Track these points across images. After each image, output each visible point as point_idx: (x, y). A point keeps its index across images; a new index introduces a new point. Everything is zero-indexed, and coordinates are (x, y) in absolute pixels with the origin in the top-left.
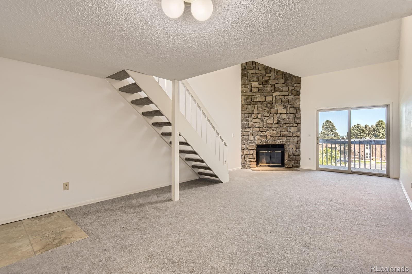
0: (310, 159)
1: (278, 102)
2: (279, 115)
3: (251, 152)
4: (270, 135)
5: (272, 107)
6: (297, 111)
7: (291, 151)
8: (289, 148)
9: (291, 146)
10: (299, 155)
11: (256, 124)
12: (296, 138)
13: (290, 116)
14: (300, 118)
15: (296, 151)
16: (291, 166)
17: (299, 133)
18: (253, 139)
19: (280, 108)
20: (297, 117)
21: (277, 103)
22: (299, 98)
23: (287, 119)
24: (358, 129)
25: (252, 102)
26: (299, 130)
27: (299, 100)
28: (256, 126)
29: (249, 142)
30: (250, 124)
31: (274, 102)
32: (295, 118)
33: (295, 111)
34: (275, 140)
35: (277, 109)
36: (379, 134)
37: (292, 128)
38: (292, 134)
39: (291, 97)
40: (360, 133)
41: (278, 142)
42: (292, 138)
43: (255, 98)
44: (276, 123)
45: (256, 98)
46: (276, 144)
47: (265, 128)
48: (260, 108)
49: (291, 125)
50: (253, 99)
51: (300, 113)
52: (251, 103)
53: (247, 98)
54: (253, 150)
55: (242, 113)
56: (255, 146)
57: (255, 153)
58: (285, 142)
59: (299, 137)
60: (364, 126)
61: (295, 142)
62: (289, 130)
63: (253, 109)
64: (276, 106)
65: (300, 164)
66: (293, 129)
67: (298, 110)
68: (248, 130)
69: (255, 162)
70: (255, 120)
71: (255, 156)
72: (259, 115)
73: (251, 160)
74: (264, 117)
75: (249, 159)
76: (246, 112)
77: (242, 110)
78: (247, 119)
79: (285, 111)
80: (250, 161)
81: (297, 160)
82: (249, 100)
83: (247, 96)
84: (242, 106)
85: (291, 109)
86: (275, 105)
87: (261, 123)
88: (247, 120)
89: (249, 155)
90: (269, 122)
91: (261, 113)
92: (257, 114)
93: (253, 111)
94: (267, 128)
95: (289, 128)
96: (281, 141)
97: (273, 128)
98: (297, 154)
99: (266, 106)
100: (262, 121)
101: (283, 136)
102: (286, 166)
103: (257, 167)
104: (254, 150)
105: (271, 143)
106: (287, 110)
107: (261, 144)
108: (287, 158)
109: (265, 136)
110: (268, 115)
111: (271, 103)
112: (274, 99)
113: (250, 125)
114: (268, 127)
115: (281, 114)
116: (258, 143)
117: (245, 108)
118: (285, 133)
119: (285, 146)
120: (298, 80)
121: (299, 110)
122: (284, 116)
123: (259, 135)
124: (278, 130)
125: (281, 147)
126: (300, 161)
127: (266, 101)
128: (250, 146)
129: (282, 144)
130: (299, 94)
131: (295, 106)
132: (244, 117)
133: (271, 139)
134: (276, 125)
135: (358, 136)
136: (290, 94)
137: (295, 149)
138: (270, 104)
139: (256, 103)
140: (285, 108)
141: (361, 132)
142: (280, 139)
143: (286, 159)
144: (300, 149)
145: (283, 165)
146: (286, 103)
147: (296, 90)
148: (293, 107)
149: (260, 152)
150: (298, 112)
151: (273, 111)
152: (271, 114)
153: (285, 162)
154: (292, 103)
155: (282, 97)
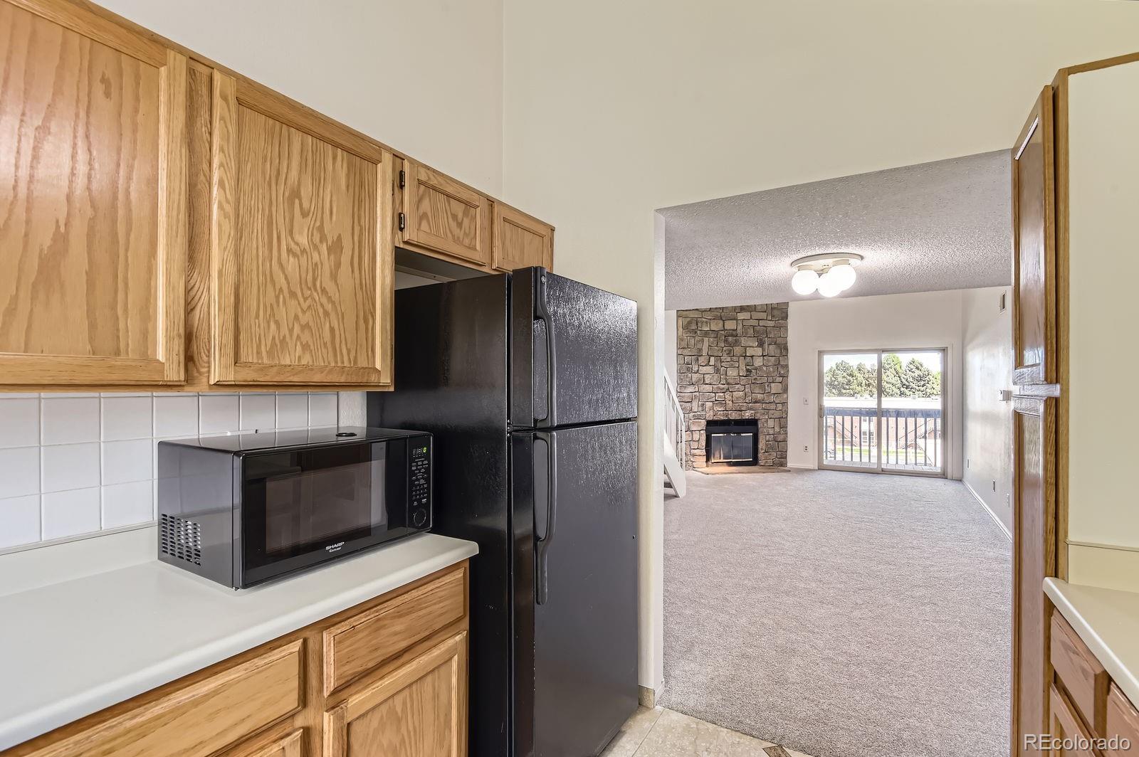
1: (747, 333)
2: (748, 359)
3: (696, 436)
4: (732, 401)
5: (737, 343)
6: (782, 351)
7: (771, 432)
8: (768, 427)
9: (771, 423)
10: (785, 441)
11: (706, 376)
12: (780, 407)
13: (768, 361)
14: (787, 366)
15: (779, 433)
16: (770, 462)
17: (785, 396)
18: (700, 409)
19: (751, 344)
20: (782, 363)
21: (745, 335)
22: (785, 325)
23: (765, 368)
24: (845, 374)
25: (698, 332)
26: (785, 390)
27: (786, 329)
28: (707, 382)
29: (692, 414)
30: (695, 377)
31: (739, 331)
32: (777, 364)
33: (779, 351)
34: (741, 411)
35: (745, 347)
36: (889, 385)
37: (773, 385)
38: (772, 398)
39: (771, 324)
40: (849, 383)
41: (747, 414)
42: (773, 406)
43: (704, 324)
44: (744, 377)
45: (707, 322)
46: (744, 418)
47: (723, 386)
48: (713, 343)
49: (770, 379)
50: (699, 324)
51: (787, 356)
52: (696, 332)
53: (690, 323)
54: (700, 431)
55: (678, 355)
56: (703, 423)
57: (704, 438)
58: (761, 415)
59: (785, 403)
60: (855, 367)
61: (777, 414)
62: (768, 389)
63: (699, 346)
64: (744, 341)
65: (786, 457)
66: (775, 388)
67: (784, 348)
68: (691, 389)
69: (704, 455)
70: (703, 370)
71: (704, 443)
72: (712, 359)
73: (696, 451)
74: (721, 362)
75: (693, 451)
76: (686, 352)
77: (678, 349)
78: (688, 367)
79: (759, 351)
80: (694, 455)
81: (780, 451)
82: (694, 327)
83: (689, 319)
84: (680, 339)
85: (771, 346)
86: (742, 339)
87: (716, 376)
88: (688, 369)
89: (691, 442)
90: (731, 373)
91: (715, 354)
92: (708, 357)
93: (700, 350)
94: (726, 386)
95: (768, 386)
96: (752, 412)
97: (737, 386)
98: (781, 438)
99: (726, 341)
100: (717, 371)
101: (756, 402)
102: (761, 462)
103: (707, 466)
104: (702, 432)
105: (734, 416)
106: (763, 350)
107: (715, 418)
108: (764, 447)
109: (722, 403)
110: (729, 359)
111: (733, 333)
112: (740, 327)
113: (694, 380)
114: (728, 384)
115: (752, 357)
116: (710, 416)
117: (684, 344)
118: (760, 397)
119: (759, 422)
121: (786, 349)
122: (758, 362)
123: (711, 400)
124: (746, 390)
125: (752, 424)
126: (786, 452)
127: (724, 330)
128: (693, 423)
129: (754, 419)
130: (786, 317)
131: (779, 341)
132: (682, 362)
133: (734, 409)
134: (743, 380)
135: (844, 391)
136: (770, 318)
137: (777, 429)
138: (732, 335)
139: (706, 334)
140: (761, 345)
141: (849, 381)
142: (751, 409)
143: (762, 449)
144: (787, 427)
145: (755, 462)
146: (763, 334)
147: (779, 309)
148: (775, 344)
149: (713, 435)
150: (784, 354)
151: (738, 350)
152: (734, 358)
153: (760, 455)
154: (772, 335)
155: (754, 323)
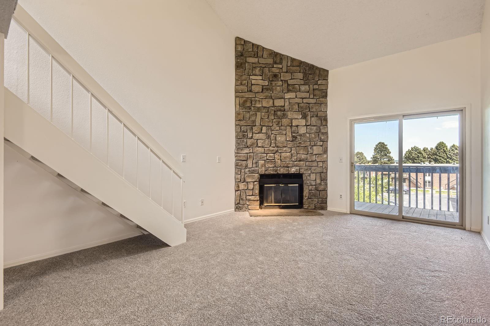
0: (341, 195)
1: (292, 109)
2: (294, 128)
3: (251, 186)
4: (281, 160)
5: (284, 116)
6: (323, 122)
7: (314, 183)
8: (311, 179)
9: (313, 177)
10: (325, 190)
11: (259, 141)
12: (321, 164)
13: (311, 129)
14: (326, 133)
15: (320, 184)
16: (312, 206)
17: (325, 156)
18: (254, 165)
19: (296, 117)
20: (323, 131)
21: (291, 109)
22: (324, 102)
23: (308, 135)
24: (416, 153)
25: (252, 108)
26: (326, 151)
27: (325, 105)
28: (259, 145)
29: (247, 170)
30: (249, 142)
31: (287, 107)
32: (318, 132)
33: (320, 122)
34: (288, 167)
35: (292, 120)
36: (440, 158)
37: (314, 148)
38: (314, 158)
39: (313, 101)
40: (418, 157)
41: (293, 170)
42: (315, 164)
43: (258, 102)
44: (290, 141)
45: (259, 101)
46: (290, 172)
47: (273, 148)
48: (264, 116)
49: (313, 143)
50: (253, 103)
51: (327, 125)
52: (250, 109)
53: (245, 102)
54: (254, 182)
55: (236, 125)
56: (257, 175)
57: (257, 187)
58: (304, 170)
59: (325, 162)
61: (319, 170)
62: (310, 151)
63: (253, 118)
64: (290, 115)
65: (326, 203)
66: (316, 150)
67: (324, 120)
68: (246, 151)
69: (258, 200)
70: (256, 136)
71: (257, 191)
72: (264, 128)
73: (250, 197)
74: (272, 130)
75: (248, 197)
76: (242, 123)
77: (236, 121)
78: (244, 134)
79: (303, 122)
80: (249, 200)
81: (321, 198)
82: (248, 104)
83: (245, 99)
84: (237, 114)
85: (313, 119)
86: (289, 113)
87: (267, 141)
88: (244, 136)
89: (247, 191)
90: (280, 138)
91: (266, 125)
92: (260, 127)
93: (254, 122)
94: (276, 149)
95: (311, 148)
96: (297, 168)
97: (285, 149)
98: (322, 187)
99: (275, 114)
100: (269, 137)
101: (300, 161)
102: (305, 206)
103: (261, 208)
104: (256, 183)
105: (282, 171)
106: (307, 121)
107: (267, 173)
108: (307, 195)
109: (273, 161)
110: (278, 128)
111: (282, 109)
112: (287, 104)
113: (249, 143)
114: (277, 147)
115: (297, 126)
116: (262, 171)
117: (241, 117)
118: (303, 156)
119: (304, 176)
120: (323, 74)
121: (326, 120)
122: (302, 130)
123: (263, 159)
124: (293, 152)
125: (298, 177)
126: (326, 198)
127: (274, 106)
128: (249, 176)
129: (299, 173)
130: (325, 96)
131: (320, 114)
132: (239, 130)
133: (282, 166)
134: (289, 144)
135: (416, 161)
136: (312, 96)
137: (318, 181)
138: (280, 110)
139: (259, 109)
140: (304, 117)
142: (296, 166)
143: (306, 196)
144: (327, 180)
145: (300, 206)
146: (306, 109)
147: (320, 90)
148: (317, 116)
149: (265, 185)
150: (324, 124)
151: (285, 121)
152: (282, 127)
153: (304, 201)
154: (314, 110)
155: (299, 101)
